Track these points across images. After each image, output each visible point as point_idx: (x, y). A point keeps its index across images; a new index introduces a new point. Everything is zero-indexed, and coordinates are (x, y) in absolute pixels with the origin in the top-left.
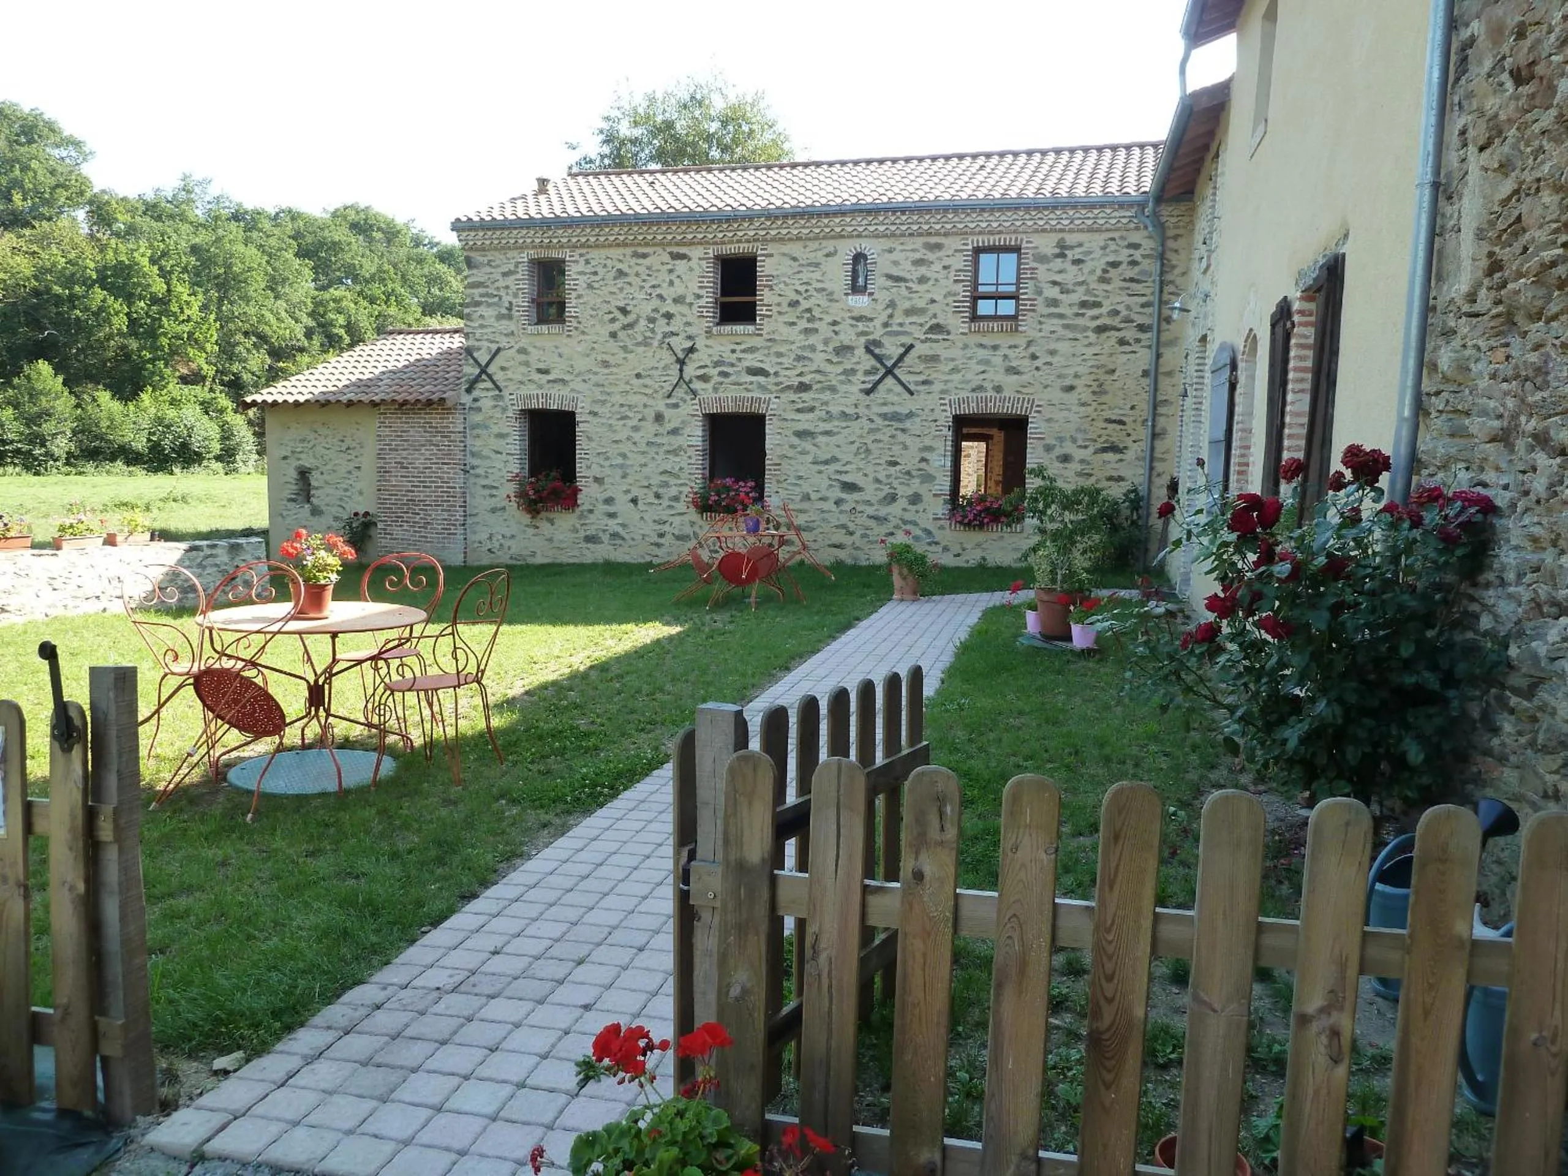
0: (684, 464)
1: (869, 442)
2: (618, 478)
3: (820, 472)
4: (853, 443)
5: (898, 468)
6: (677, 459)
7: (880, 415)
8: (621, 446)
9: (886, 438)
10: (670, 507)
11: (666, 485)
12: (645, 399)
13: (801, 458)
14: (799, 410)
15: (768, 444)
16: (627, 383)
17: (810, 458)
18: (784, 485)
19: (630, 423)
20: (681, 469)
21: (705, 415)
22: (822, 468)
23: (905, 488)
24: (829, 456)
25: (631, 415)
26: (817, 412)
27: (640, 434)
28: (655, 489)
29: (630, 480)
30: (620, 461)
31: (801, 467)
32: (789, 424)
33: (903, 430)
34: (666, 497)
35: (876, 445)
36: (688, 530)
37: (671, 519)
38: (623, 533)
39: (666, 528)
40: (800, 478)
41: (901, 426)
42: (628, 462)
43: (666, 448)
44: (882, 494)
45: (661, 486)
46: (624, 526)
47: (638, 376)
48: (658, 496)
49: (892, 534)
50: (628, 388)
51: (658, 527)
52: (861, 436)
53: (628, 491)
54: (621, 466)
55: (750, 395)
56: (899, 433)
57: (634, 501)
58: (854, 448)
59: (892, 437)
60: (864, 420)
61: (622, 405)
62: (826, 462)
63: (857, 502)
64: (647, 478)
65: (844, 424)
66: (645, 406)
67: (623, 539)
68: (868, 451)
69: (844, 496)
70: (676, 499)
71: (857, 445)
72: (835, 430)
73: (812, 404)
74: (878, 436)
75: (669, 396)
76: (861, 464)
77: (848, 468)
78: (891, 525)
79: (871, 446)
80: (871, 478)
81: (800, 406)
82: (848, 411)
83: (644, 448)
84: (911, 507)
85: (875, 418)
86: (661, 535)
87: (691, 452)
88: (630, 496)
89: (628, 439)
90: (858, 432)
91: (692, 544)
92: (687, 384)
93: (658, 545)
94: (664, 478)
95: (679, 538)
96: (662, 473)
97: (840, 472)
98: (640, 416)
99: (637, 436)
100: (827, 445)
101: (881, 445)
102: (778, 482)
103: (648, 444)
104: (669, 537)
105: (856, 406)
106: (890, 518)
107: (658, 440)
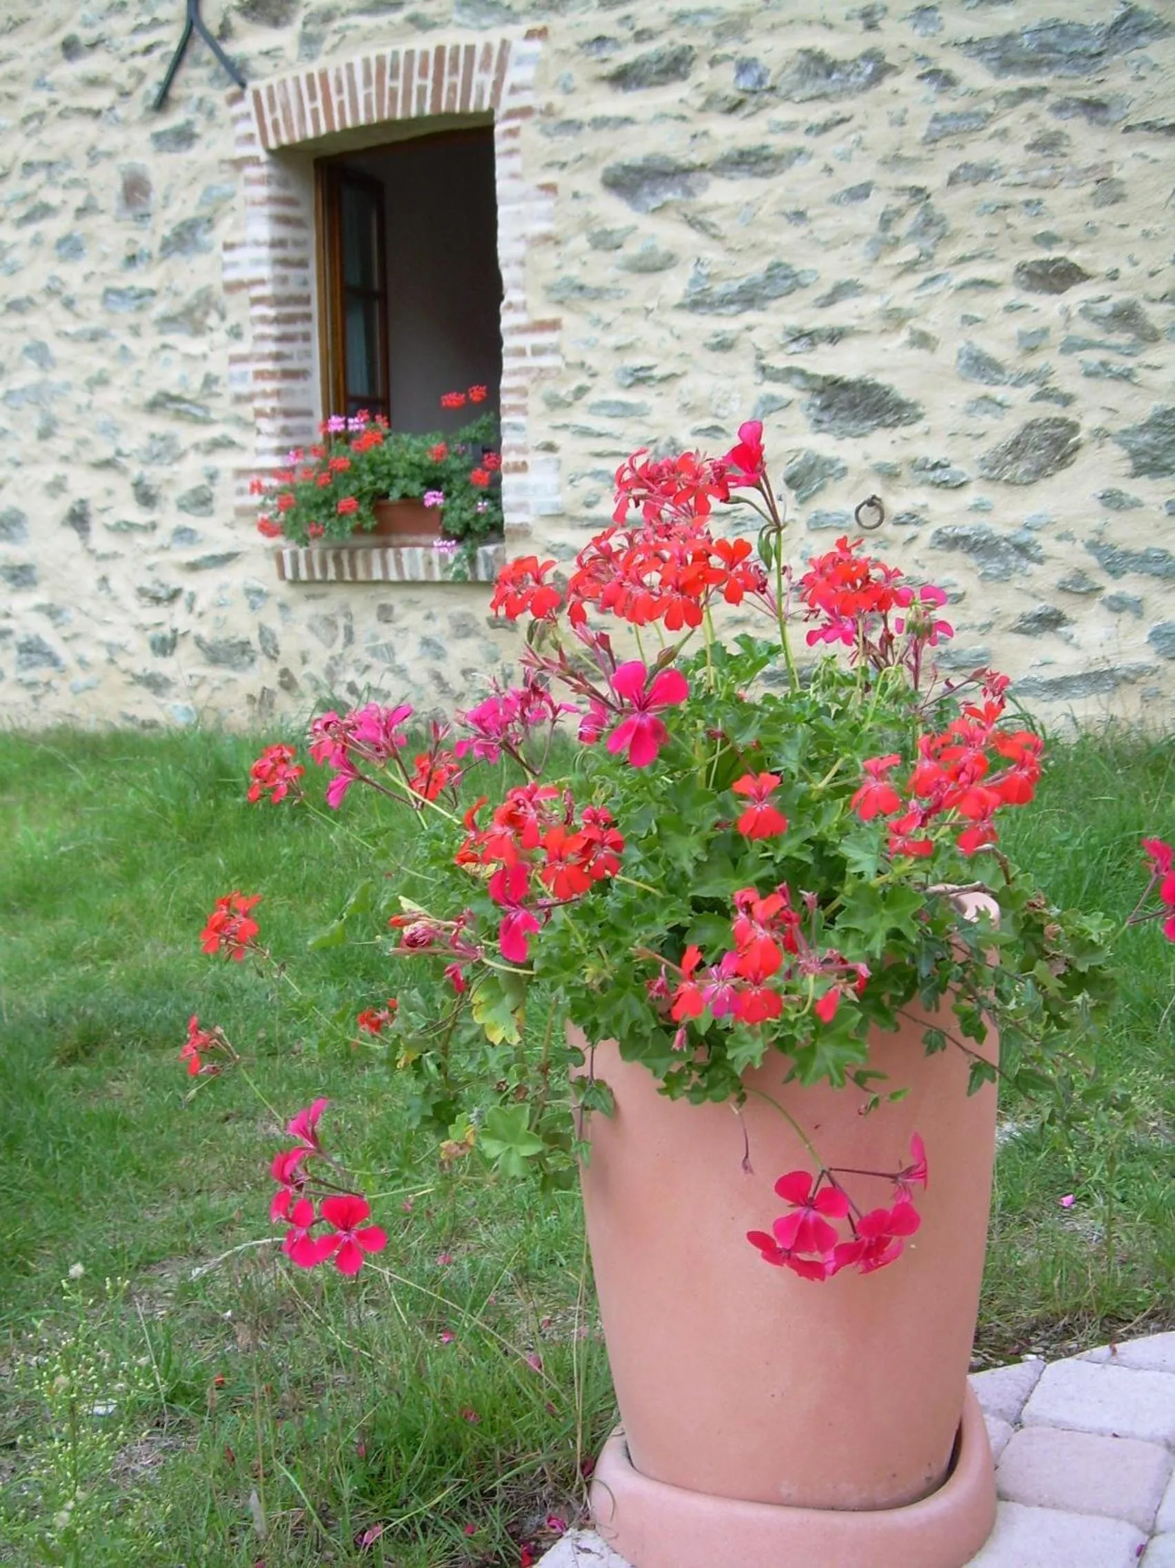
0: (217, 365)
1: (933, 180)
2: (28, 438)
3: (723, 345)
4: (861, 192)
5: (1077, 295)
6: (196, 346)
7: (973, 47)
8: (33, 320)
9: (1011, 156)
10: (184, 535)
11: (164, 450)
12: (88, 130)
13: (639, 286)
14: (623, 78)
15: (508, 247)
16: (40, 84)
17: (675, 285)
18: (579, 416)
19: (53, 228)
20: (210, 381)
21: (284, 155)
22: (729, 324)
23: (1114, 394)
24: (755, 268)
25: (53, 197)
26: (702, 73)
27: (86, 264)
28: (136, 470)
29: (62, 444)
30: (28, 375)
31: (642, 329)
32: (591, 142)
33: (1094, 108)
34: (172, 495)
35: (965, 193)
36: (243, 625)
37: (189, 583)
38: (51, 639)
39: (177, 618)
40: (640, 378)
41: (1085, 87)
42: (57, 377)
43: (160, 307)
44: (1004, 429)
45: (154, 457)
46: (52, 612)
47: (70, 48)
48: (146, 497)
49: (1050, 621)
50: (40, 99)
51: (153, 615)
52: (895, 161)
53: (57, 487)
54: (37, 395)
55: (424, 43)
56: (1076, 127)
57: (78, 519)
58: (864, 217)
59: (1048, 144)
60: (905, 82)
61: (29, 167)
62: (749, 298)
63: (889, 474)
64: (111, 430)
65: (820, 113)
66: (94, 155)
67: (54, 662)
68: (931, 223)
69: (825, 445)
70: (201, 501)
71: (877, 203)
72: (779, 142)
73: (678, 38)
74: (978, 151)
75: (162, 102)
76: (903, 293)
77: (840, 315)
78: (1046, 577)
79: (947, 204)
80: (948, 353)
81: (628, 55)
82: (835, 45)
83: (97, 320)
84: (1143, 489)
85: (951, 62)
86: (164, 646)
87: (240, 310)
88: (64, 505)
89: (51, 292)
90: (880, 135)
91: (260, 676)
92: (213, 43)
93: (156, 684)
94: (160, 424)
95: (217, 654)
96: (155, 405)
97: (805, 337)
98: (78, 198)
99: (72, 275)
100: (747, 214)
101: (992, 192)
102: (555, 403)
103: (112, 295)
104: (185, 650)
105: (870, 20)
106: (1046, 543)
107: (140, 279)
